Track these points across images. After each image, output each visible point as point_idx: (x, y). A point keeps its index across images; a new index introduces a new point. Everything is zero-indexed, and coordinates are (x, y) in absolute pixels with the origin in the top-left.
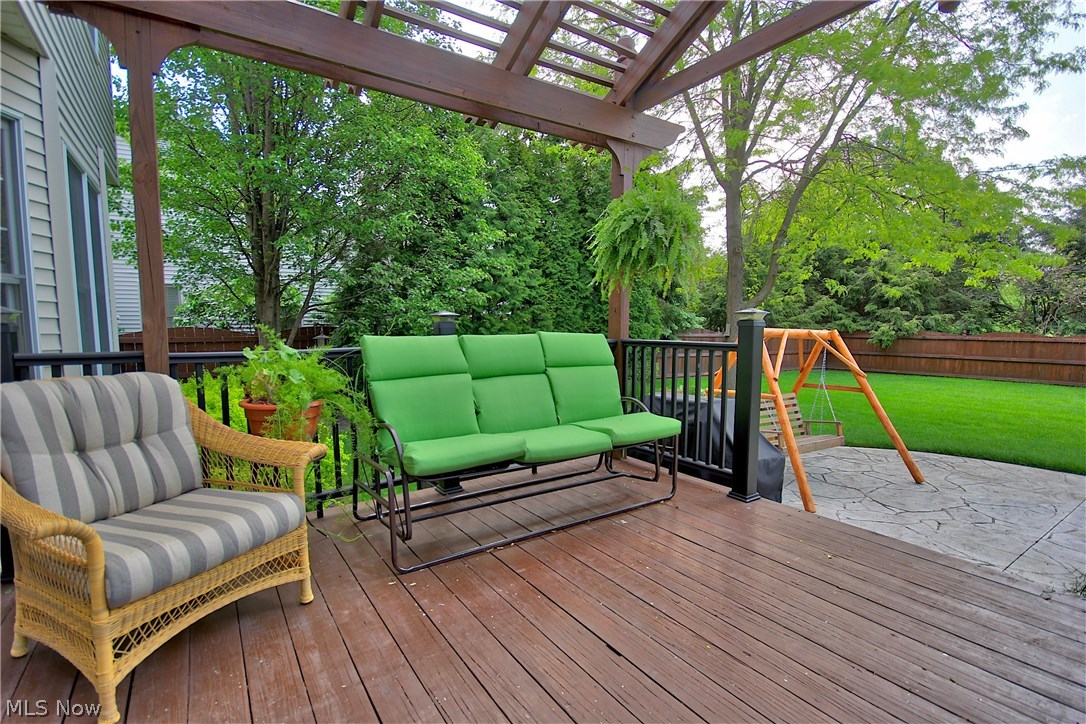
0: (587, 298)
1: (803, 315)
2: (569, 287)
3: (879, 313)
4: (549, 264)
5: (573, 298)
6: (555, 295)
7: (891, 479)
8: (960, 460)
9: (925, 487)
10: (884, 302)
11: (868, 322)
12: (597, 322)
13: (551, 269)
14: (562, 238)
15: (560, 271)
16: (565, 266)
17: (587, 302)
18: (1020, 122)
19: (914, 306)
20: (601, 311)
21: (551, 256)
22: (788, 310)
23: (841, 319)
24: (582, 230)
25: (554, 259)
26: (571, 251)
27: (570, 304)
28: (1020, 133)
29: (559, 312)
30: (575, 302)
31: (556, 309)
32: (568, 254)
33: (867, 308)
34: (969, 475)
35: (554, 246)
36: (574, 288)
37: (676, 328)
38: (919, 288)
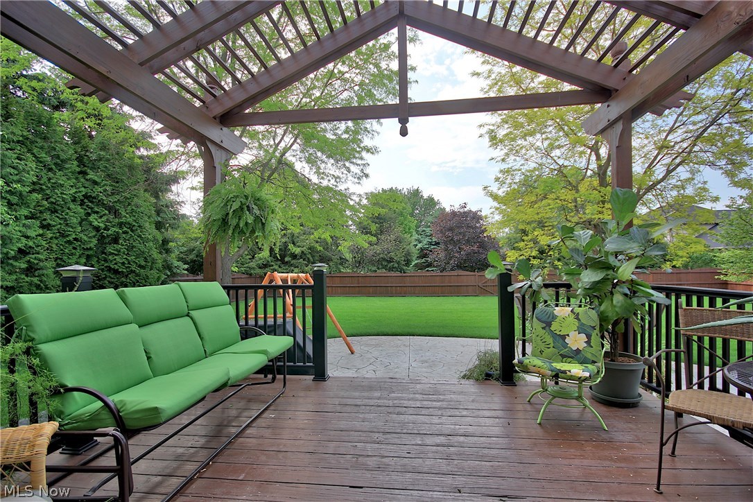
0: (91, 249)
1: (252, 263)
2: (71, 238)
3: (292, 262)
4: (47, 215)
5: (75, 248)
6: (54, 246)
7: (340, 354)
8: (359, 338)
9: (356, 355)
10: (294, 256)
11: (287, 267)
12: (102, 270)
13: (49, 221)
14: (61, 193)
15: (60, 224)
16: (65, 220)
17: (90, 253)
18: (367, 171)
19: (308, 259)
20: (106, 260)
21: (49, 209)
22: (243, 260)
23: (273, 266)
24: (83, 189)
25: (52, 212)
26: (72, 206)
27: (72, 254)
28: (367, 176)
29: (59, 261)
30: (78, 252)
31: (56, 259)
32: (69, 209)
33: (286, 259)
34: (367, 345)
35: (52, 200)
36: (76, 239)
37: (169, 274)
38: (310, 249)
